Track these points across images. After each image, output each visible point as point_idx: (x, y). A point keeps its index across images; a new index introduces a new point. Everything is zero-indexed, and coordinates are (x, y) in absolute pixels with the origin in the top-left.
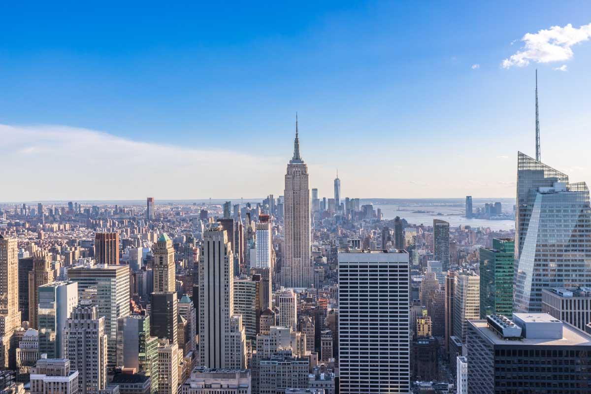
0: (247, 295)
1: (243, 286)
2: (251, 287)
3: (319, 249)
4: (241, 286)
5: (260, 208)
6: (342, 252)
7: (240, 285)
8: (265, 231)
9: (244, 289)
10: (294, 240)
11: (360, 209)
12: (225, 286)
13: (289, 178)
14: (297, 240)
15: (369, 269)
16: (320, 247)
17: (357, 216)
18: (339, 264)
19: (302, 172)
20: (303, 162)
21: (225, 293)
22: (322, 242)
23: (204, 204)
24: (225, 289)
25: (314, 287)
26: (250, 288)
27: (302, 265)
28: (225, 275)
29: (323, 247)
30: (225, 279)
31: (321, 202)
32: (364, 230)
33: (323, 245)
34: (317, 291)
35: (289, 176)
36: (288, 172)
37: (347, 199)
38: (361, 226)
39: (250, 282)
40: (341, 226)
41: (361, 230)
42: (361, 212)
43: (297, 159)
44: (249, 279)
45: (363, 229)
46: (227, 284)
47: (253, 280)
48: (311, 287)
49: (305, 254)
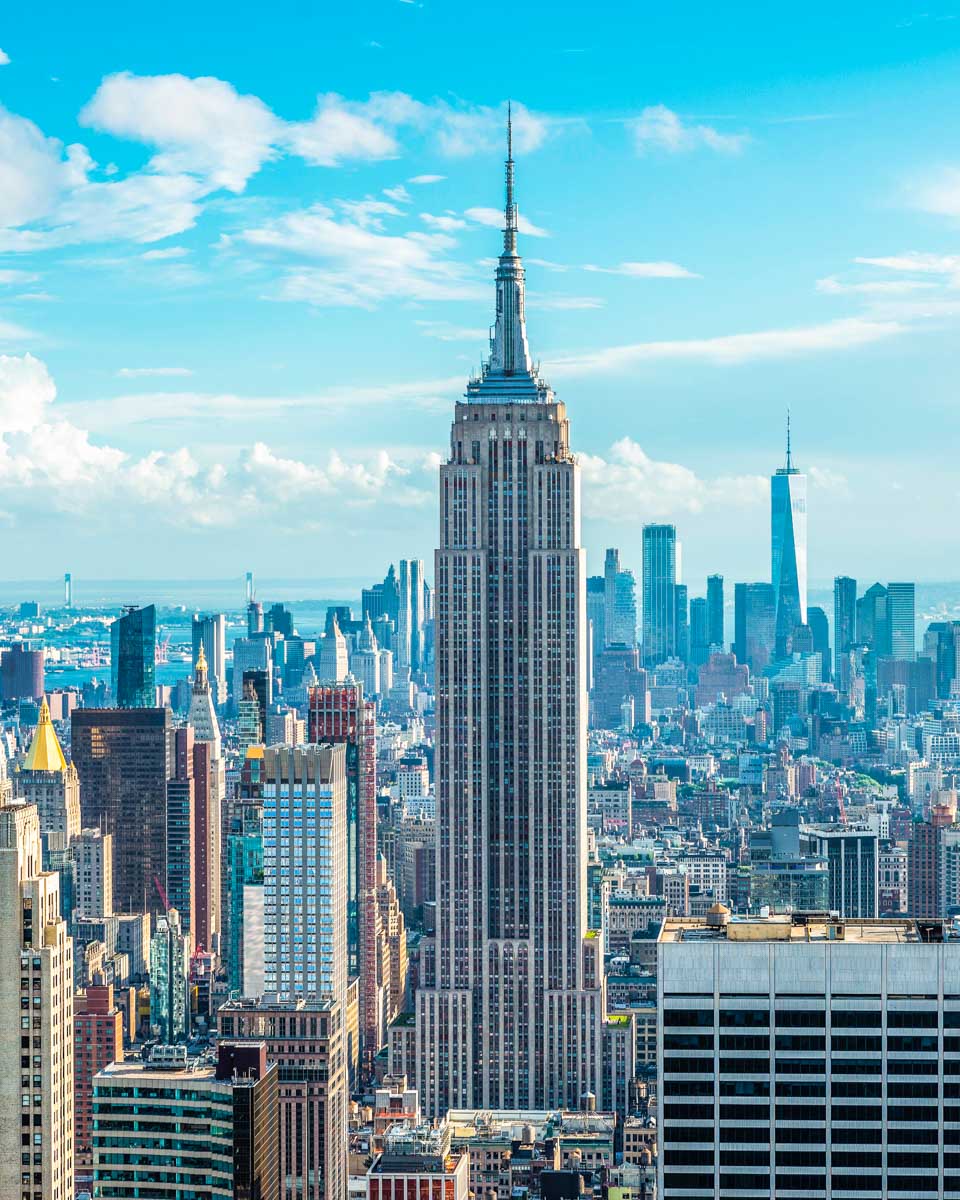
0: (186, 1162)
1: (166, 1111)
2: (209, 1113)
3: (657, 883)
4: (150, 1110)
5: (341, 639)
6: (683, 936)
7: (145, 1102)
8: (311, 788)
9: (170, 1127)
10: (493, 837)
11: (919, 646)
12: (25, 1120)
13: (460, 484)
14: (508, 838)
15: (829, 1032)
16: (667, 871)
17: (897, 686)
18: (664, 1004)
19: (539, 446)
20: (543, 391)
21: (25, 1161)
22: (678, 840)
23: (28, 610)
24: (26, 1139)
25: (606, 1107)
26: (203, 1121)
27: (539, 981)
28: (25, 1062)
29: (683, 868)
30: (25, 1084)
31: (698, 602)
32: (933, 766)
33: (682, 856)
34: (619, 1127)
35: (463, 472)
36: (458, 446)
37: (845, 586)
38: (919, 746)
39: (203, 1087)
40: (803, 744)
41: (913, 766)
42: (924, 663)
43: (509, 373)
44: (198, 1073)
45: (925, 763)
46: (32, 1111)
47: (223, 1074)
48: (585, 1106)
49: (555, 919)
